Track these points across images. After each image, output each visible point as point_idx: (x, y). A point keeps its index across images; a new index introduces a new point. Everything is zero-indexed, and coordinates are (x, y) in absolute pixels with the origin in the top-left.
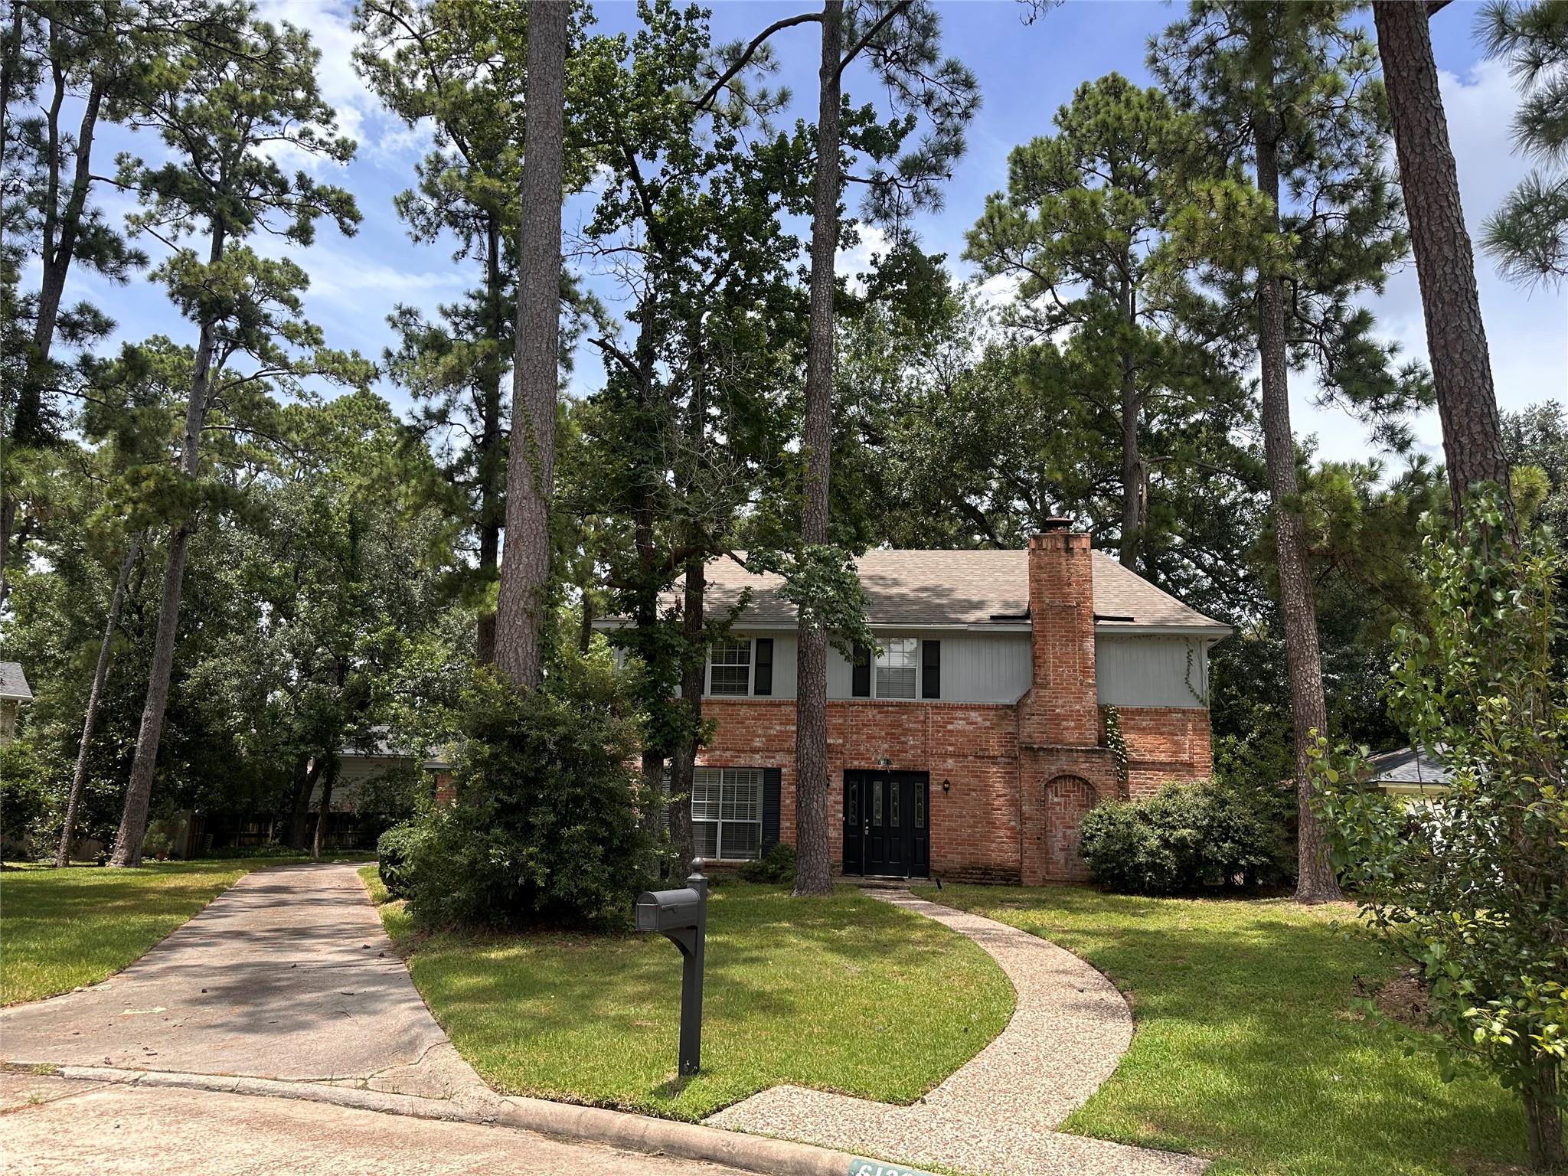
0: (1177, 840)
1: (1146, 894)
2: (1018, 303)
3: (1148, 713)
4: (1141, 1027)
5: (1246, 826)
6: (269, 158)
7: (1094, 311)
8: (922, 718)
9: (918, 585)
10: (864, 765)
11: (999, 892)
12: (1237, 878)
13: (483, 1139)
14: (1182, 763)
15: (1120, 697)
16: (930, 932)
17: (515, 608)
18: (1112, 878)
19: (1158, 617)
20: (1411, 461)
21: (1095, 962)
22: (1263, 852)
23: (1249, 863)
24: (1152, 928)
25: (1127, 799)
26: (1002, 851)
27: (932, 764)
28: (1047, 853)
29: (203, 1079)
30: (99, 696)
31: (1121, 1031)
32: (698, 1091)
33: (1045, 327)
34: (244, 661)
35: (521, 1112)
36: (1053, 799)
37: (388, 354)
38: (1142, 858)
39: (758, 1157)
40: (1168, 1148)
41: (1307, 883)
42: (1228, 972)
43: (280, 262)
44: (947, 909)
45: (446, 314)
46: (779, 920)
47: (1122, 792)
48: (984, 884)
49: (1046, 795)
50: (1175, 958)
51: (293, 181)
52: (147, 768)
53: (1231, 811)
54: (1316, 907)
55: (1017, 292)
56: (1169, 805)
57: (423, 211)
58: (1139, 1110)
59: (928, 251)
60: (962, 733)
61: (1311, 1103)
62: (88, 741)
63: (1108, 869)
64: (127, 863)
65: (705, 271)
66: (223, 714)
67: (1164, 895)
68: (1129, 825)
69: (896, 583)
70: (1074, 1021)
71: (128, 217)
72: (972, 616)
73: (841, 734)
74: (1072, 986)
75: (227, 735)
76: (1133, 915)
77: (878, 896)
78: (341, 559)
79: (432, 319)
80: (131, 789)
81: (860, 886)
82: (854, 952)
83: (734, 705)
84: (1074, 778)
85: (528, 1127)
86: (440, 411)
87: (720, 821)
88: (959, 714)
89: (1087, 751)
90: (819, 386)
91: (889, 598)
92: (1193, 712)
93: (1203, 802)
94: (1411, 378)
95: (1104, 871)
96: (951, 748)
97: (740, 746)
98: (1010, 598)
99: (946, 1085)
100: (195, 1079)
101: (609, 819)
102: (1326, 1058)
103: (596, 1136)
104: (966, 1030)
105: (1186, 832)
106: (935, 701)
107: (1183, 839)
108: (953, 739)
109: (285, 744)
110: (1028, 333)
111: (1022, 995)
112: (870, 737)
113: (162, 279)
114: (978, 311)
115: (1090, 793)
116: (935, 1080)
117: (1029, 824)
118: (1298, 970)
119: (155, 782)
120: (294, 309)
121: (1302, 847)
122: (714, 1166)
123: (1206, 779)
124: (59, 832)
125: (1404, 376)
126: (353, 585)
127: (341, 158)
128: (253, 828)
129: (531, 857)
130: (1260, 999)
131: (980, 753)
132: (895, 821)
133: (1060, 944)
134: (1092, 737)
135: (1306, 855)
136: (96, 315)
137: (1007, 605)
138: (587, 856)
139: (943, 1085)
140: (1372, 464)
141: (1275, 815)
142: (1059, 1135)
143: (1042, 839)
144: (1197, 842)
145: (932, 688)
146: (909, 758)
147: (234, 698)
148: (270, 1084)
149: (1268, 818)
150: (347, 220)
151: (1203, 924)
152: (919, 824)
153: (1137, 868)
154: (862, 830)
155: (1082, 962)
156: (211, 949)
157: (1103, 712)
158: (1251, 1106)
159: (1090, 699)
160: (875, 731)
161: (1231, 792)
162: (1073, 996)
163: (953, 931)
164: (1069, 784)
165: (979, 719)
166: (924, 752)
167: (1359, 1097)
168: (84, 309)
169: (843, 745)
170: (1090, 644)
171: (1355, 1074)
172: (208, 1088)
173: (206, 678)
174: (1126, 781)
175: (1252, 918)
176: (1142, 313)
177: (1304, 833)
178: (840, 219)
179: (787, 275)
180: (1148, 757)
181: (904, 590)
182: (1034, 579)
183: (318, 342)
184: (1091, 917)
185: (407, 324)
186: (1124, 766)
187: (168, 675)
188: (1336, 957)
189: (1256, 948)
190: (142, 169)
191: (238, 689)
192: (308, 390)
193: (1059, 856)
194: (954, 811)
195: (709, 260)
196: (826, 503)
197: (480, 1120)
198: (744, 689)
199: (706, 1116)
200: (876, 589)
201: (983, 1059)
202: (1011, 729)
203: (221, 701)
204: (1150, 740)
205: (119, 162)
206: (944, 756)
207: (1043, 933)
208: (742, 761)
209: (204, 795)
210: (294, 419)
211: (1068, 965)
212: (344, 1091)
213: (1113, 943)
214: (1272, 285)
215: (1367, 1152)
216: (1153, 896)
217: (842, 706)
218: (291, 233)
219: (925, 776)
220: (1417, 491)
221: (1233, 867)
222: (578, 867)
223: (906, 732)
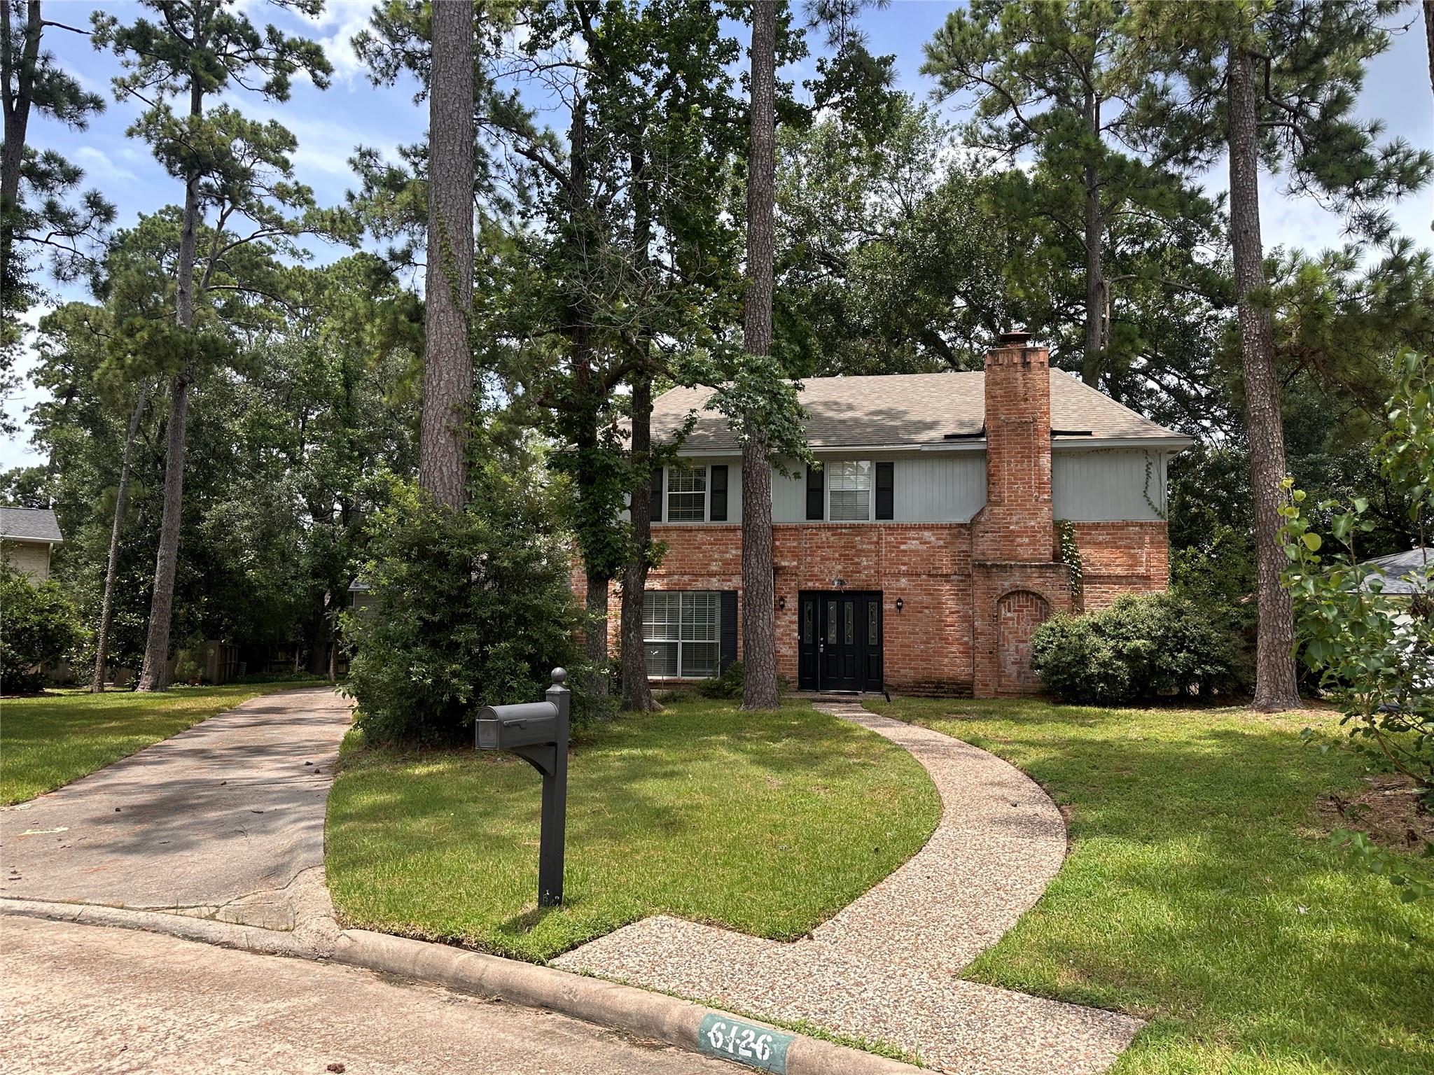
0: (1131, 650)
1: (1098, 704)
2: (979, 120)
3: (1105, 527)
4: (1077, 847)
5: (1202, 636)
6: (242, 15)
7: (1057, 125)
8: (875, 539)
9: (873, 408)
10: (818, 586)
11: (947, 704)
12: (1192, 688)
13: (307, 981)
14: (1137, 577)
15: (1074, 512)
16: (866, 744)
17: (437, 426)
18: (1064, 689)
19: (1115, 431)
20: (1392, 246)
21: (1032, 773)
22: (1219, 661)
23: (1205, 672)
24: (1099, 738)
25: (1082, 612)
26: (954, 664)
27: (885, 584)
28: (999, 666)
29: (46, 907)
30: (121, 537)
31: (1052, 850)
32: (555, 925)
33: (1009, 146)
34: (254, 504)
35: (358, 948)
36: (1005, 614)
37: (351, 197)
38: (1094, 669)
39: (601, 1007)
40: (1093, 1003)
41: (1265, 692)
42: (1177, 784)
43: (269, 124)
44: (889, 721)
45: (405, 154)
46: (717, 734)
47: (1077, 604)
48: (935, 697)
49: (999, 611)
50: (1122, 769)
51: (264, 36)
52: (165, 602)
53: (1187, 622)
54: (1274, 715)
55: (977, 108)
56: (1123, 616)
57: (380, 53)
58: (1060, 951)
59: (875, 51)
60: (916, 552)
61: (1272, 943)
62: (113, 579)
63: (1059, 681)
64: (153, 688)
65: (646, 84)
66: (236, 553)
67: (1116, 704)
68: (1081, 637)
69: (850, 407)
70: (1001, 839)
71: (114, 81)
72: (925, 436)
73: (795, 556)
74: (1004, 799)
75: (242, 570)
76: (1081, 725)
77: (824, 709)
78: (337, 407)
79: (390, 158)
80: (152, 622)
81: (814, 701)
82: (780, 765)
83: (691, 531)
84: (1028, 593)
85: (364, 964)
86: (403, 252)
87: (680, 642)
88: (912, 534)
89: (1041, 567)
90: (760, 194)
91: (843, 422)
92: (1151, 525)
93: (1159, 613)
94: (1393, 159)
95: (1054, 682)
96: (904, 568)
97: (697, 570)
98: (965, 417)
99: (843, 917)
100: (39, 906)
101: (535, 636)
102: (1287, 886)
103: (431, 977)
104: (877, 850)
105: (1139, 643)
106: (888, 522)
107: (1137, 649)
108: (906, 559)
109: (293, 578)
110: (991, 153)
111: (949, 810)
112: (824, 559)
113: (139, 134)
114: (938, 133)
115: (1042, 606)
116: (829, 910)
117: (981, 639)
118: (1256, 781)
119: (175, 616)
120: (284, 171)
121: (1261, 655)
122: (554, 1015)
123: (1163, 591)
124: (93, 660)
125: (1385, 158)
126: (350, 431)
127: (312, 12)
128: (281, 656)
129: (454, 674)
130: (1213, 814)
131: (934, 572)
132: (849, 638)
133: (999, 755)
134: (1046, 552)
135: (1265, 663)
136: (62, 163)
137: (962, 424)
138: (513, 673)
139: (839, 916)
140: (1348, 252)
141: (1232, 625)
142: (960, 983)
143: (994, 653)
144: (1151, 653)
145: (885, 508)
146: (863, 578)
147: (246, 537)
148: (113, 913)
149: (1225, 627)
150: (319, 73)
151: (1153, 733)
152: (873, 641)
153: (1089, 679)
154: (817, 648)
155: (1020, 774)
156: (160, 767)
157: (1059, 527)
158: (1199, 946)
159: (1045, 515)
160: (828, 552)
161: (1188, 602)
162: (1005, 810)
163: (890, 743)
164: (1023, 600)
165: (933, 539)
166: (877, 572)
167: (1330, 934)
168: (49, 158)
169: (797, 567)
170: (1045, 460)
171: (1325, 906)
172: (50, 917)
173: (221, 520)
174: (1081, 595)
175: (1206, 727)
176: (1107, 128)
177: (1263, 640)
178: (788, 30)
179: (729, 82)
180: (1104, 571)
181: (858, 414)
182: (989, 395)
183: (310, 202)
184: (1037, 727)
185: (368, 166)
186: (1079, 580)
187: (178, 517)
188: (1298, 767)
189: (1208, 759)
190: (117, 27)
191: (248, 529)
192: (300, 248)
193: (1012, 670)
194: (908, 628)
195: (650, 72)
196: (769, 319)
197: (314, 956)
198: (700, 516)
199: (557, 955)
200: (830, 414)
201: (891, 884)
202: (964, 548)
203: (234, 540)
204: (1106, 554)
205: (94, 20)
206: (899, 575)
207: (983, 744)
208: (700, 585)
209: (228, 628)
210: (298, 279)
211: (1005, 777)
212: (189, 922)
213: (1056, 753)
214: (1243, 65)
215: (1345, 1013)
216: (1105, 706)
217: (796, 529)
218: (268, 89)
219: (879, 594)
220: (1397, 279)
221: (1188, 677)
222: (503, 683)
223: (860, 553)
